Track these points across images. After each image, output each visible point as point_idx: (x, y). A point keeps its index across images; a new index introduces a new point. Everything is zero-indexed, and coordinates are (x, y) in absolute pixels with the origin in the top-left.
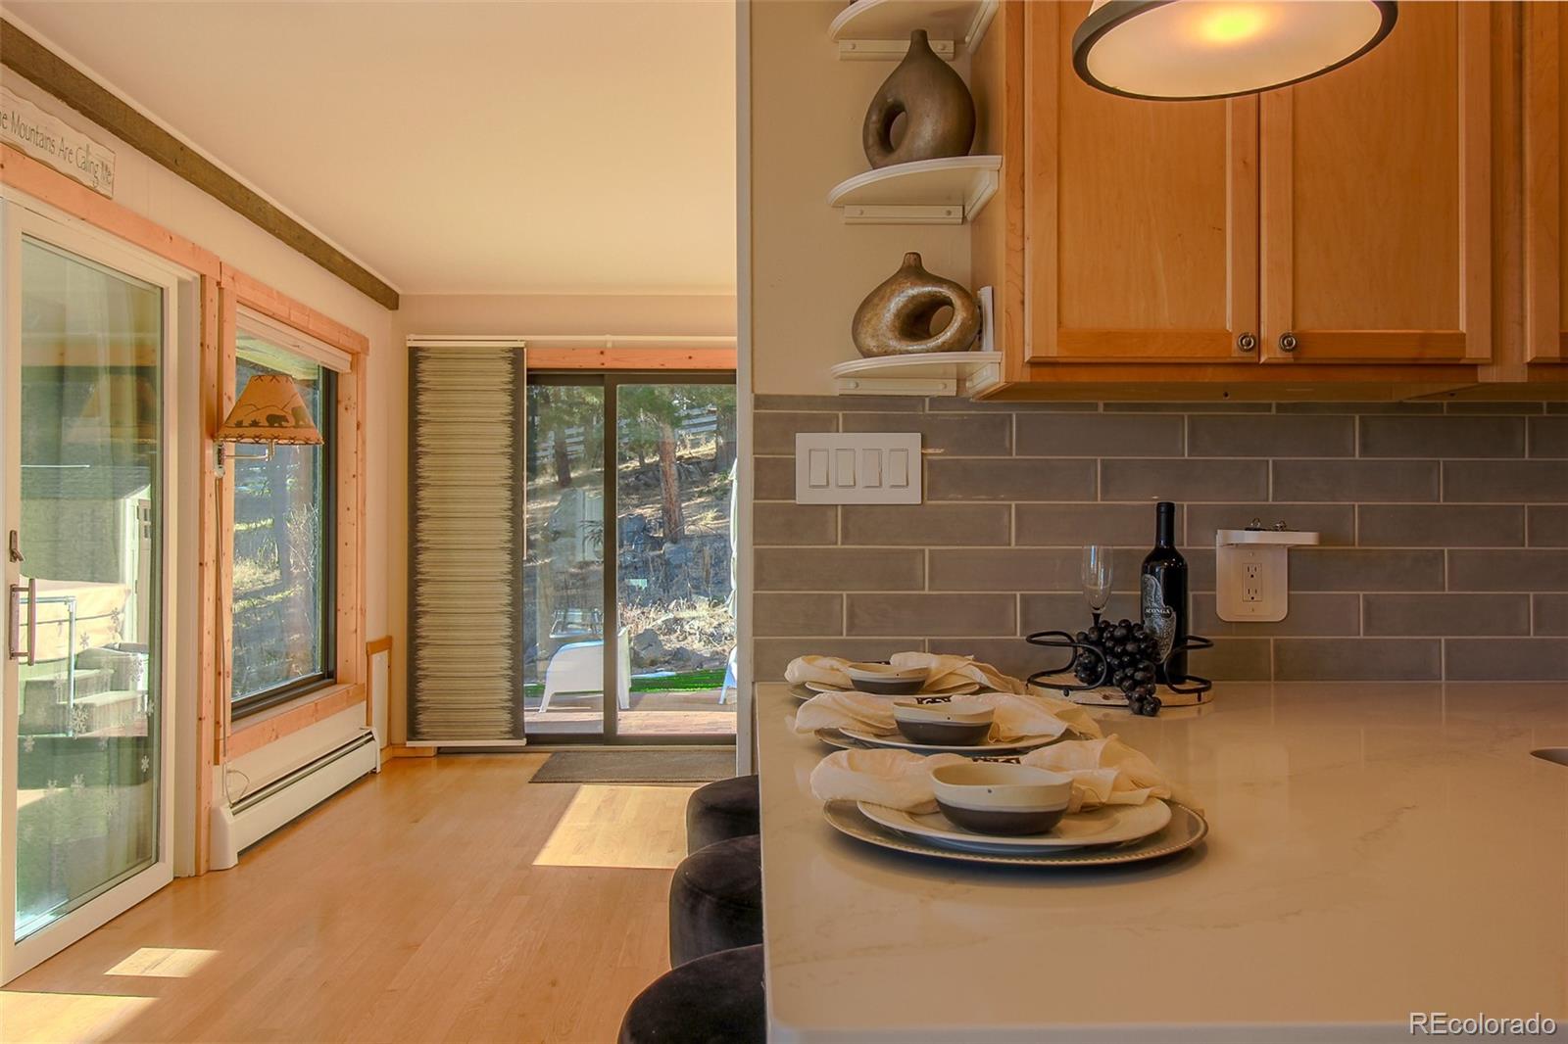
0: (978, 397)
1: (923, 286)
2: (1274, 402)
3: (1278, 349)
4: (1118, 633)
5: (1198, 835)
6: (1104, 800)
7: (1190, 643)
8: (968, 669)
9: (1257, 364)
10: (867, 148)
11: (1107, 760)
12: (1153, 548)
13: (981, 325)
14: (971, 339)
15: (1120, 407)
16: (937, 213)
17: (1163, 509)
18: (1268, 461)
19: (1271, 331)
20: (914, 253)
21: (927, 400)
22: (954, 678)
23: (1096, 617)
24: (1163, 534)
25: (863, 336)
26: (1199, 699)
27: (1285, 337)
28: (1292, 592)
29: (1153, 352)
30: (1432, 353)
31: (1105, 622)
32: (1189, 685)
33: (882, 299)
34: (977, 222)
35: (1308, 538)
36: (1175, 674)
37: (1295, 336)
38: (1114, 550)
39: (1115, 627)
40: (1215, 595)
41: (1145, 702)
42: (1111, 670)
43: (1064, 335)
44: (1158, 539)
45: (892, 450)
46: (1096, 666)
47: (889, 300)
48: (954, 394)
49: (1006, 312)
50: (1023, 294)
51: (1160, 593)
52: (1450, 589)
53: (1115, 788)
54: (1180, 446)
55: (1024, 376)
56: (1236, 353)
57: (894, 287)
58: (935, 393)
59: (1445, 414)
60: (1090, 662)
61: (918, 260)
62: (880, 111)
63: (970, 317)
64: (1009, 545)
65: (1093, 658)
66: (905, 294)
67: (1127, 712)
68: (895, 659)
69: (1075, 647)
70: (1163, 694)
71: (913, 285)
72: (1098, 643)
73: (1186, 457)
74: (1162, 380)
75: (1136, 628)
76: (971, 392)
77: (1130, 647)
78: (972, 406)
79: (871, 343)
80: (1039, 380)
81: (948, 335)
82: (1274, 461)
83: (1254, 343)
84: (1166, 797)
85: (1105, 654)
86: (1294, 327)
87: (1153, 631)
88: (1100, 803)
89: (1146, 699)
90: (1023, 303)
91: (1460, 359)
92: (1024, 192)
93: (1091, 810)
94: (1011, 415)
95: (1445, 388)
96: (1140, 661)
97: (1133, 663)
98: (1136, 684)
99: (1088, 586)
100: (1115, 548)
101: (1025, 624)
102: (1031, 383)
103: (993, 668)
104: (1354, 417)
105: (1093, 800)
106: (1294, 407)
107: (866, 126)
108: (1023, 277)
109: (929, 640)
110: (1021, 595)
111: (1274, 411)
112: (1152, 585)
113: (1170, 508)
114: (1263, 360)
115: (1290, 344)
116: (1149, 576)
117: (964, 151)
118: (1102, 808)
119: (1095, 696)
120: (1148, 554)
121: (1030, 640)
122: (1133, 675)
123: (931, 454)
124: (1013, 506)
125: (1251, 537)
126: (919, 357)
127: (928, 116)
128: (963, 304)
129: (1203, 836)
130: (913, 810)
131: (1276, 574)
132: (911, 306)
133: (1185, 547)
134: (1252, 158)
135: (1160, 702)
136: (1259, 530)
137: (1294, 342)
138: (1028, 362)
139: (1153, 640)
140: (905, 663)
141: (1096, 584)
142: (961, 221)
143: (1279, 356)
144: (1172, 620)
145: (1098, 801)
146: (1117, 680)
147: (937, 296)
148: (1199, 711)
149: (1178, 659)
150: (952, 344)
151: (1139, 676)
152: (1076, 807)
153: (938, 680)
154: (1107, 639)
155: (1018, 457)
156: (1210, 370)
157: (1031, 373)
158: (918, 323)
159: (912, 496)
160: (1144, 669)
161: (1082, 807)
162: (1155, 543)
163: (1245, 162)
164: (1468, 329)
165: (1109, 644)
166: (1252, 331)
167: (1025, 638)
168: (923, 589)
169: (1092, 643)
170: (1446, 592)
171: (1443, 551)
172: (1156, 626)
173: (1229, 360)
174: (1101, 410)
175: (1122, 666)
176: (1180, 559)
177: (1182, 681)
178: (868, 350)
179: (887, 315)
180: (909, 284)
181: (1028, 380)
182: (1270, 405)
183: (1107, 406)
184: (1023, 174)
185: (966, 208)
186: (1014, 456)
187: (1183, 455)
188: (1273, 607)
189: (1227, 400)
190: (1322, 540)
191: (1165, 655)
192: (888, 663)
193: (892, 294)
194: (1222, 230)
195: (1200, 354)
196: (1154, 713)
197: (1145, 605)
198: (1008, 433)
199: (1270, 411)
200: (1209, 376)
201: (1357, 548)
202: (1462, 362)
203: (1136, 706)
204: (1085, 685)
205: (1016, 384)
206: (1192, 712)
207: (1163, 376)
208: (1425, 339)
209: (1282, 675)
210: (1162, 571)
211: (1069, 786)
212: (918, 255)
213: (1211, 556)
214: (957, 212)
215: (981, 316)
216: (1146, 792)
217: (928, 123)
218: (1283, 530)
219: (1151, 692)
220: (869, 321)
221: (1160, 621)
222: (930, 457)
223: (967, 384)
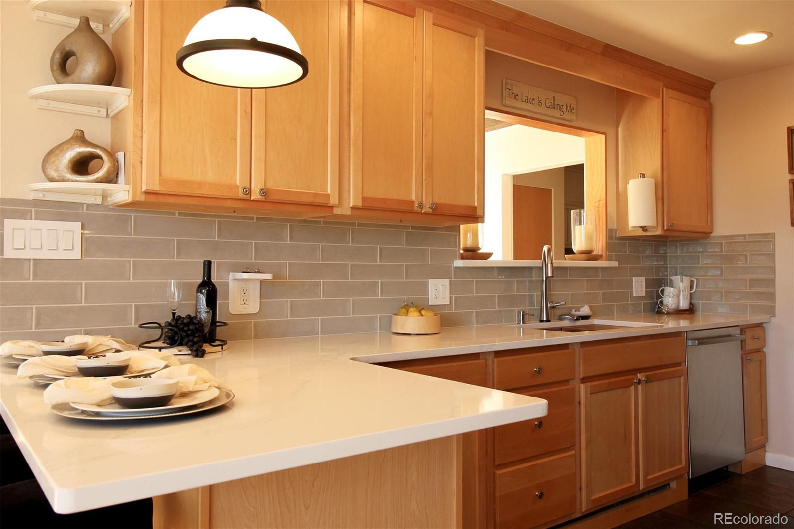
0: (114, 206)
1: (86, 148)
2: (255, 217)
3: (258, 194)
4: (185, 321)
5: (230, 399)
6: (190, 389)
7: (218, 324)
8: (108, 342)
9: (249, 200)
10: (52, 71)
11: (191, 373)
12: (202, 281)
13: (118, 171)
14: (111, 178)
15: (186, 215)
16: (93, 110)
17: (206, 263)
18: (252, 242)
19: (256, 188)
20: (80, 130)
21: (85, 206)
22: (101, 347)
23: (174, 314)
24: (206, 275)
25: (49, 170)
26: (222, 349)
27: (261, 189)
28: (261, 300)
29: (204, 192)
30: (318, 201)
31: (179, 316)
32: (217, 343)
33: (61, 151)
34: (116, 119)
35: (269, 276)
36: (211, 339)
37: (265, 189)
38: (183, 283)
39: (184, 318)
40: (228, 303)
41: (199, 351)
42: (182, 339)
43: (162, 181)
44: (204, 277)
45: (64, 230)
46: (174, 337)
47: (66, 153)
48: (101, 203)
49: (133, 166)
50: (142, 158)
51: (205, 302)
52: (323, 297)
53: (195, 384)
54: (214, 234)
55: (142, 198)
56: (241, 195)
57: (68, 146)
58: (90, 203)
59: (322, 225)
60: (172, 335)
61: (82, 134)
62: (61, 53)
63: (112, 166)
64: (129, 280)
65: (173, 333)
66: (75, 150)
67: (190, 357)
68: (67, 340)
69: (162, 329)
70: (207, 348)
71: (80, 146)
72: (175, 326)
73: (216, 239)
74: (208, 204)
75: (194, 318)
76: (110, 203)
77: (191, 327)
78: (110, 210)
79: (54, 174)
80: (149, 200)
81: (100, 174)
82: (255, 242)
83: (248, 191)
84: (217, 385)
85: (179, 330)
86: (265, 186)
87: (201, 319)
88: (188, 391)
89: (199, 350)
90: (142, 163)
91: (328, 204)
92: (143, 109)
93: (184, 395)
94: (131, 216)
95: (322, 215)
96: (196, 333)
97: (193, 335)
98: (194, 343)
99: (170, 300)
100: (183, 281)
101: (137, 319)
102: (145, 202)
103: (121, 340)
104: (287, 225)
105: (185, 390)
106: (264, 219)
107: (52, 59)
108: (142, 150)
109: (84, 330)
110: (135, 305)
111: (255, 221)
112: (201, 298)
113: (210, 263)
114: (252, 198)
115: (263, 193)
116: (199, 294)
117: (109, 83)
118: (189, 393)
119: (175, 350)
120: (200, 283)
121: (141, 326)
122: (192, 340)
123: (86, 233)
124: (132, 261)
125: (245, 276)
126: (82, 183)
127: (90, 62)
128: (108, 159)
129: (232, 399)
130: (99, 404)
131: (254, 292)
132: (78, 157)
133: (215, 281)
134: (248, 110)
135: (205, 351)
136: (248, 273)
137: (264, 192)
138: (144, 191)
139: (201, 323)
140: (73, 341)
141: (173, 298)
142: (105, 116)
143: (259, 198)
144: (210, 314)
145: (187, 390)
146: (185, 343)
147: (93, 154)
148: (222, 354)
149: (213, 332)
150: (102, 179)
151: (195, 340)
152: (178, 394)
153: (93, 348)
154: (180, 324)
155: (134, 237)
156: (229, 201)
157: (145, 197)
158: (82, 166)
159: (76, 254)
160: (198, 337)
161: (180, 394)
162: (202, 278)
163: (245, 112)
164: (330, 192)
165: (181, 326)
166: (248, 186)
167: (138, 326)
168: (81, 303)
169: (173, 326)
170: (321, 299)
171: (320, 282)
172: (202, 317)
173: (238, 198)
174: (177, 215)
175: (187, 336)
176: (214, 286)
177: (214, 342)
178: (53, 178)
179: (65, 160)
180: (77, 146)
181: (144, 200)
182: (253, 217)
183: (180, 214)
184: (143, 100)
185: (109, 110)
186: (133, 236)
187: (215, 238)
188: (253, 307)
189: (235, 215)
190: (274, 278)
191: (207, 330)
192: (63, 342)
193: (68, 149)
194: (235, 140)
195: (225, 194)
196: (202, 356)
197: (197, 307)
198: (130, 225)
199: (253, 220)
200: (229, 204)
201: (288, 280)
202: (328, 205)
203: (195, 353)
204: (169, 346)
205: (138, 201)
206: (219, 355)
207: (208, 203)
208: (315, 195)
209: (256, 337)
210: (206, 292)
211: (177, 383)
212: (83, 131)
213: (227, 285)
214: (104, 111)
215: (118, 165)
216: (209, 384)
217: (91, 65)
218: (258, 273)
219: (201, 347)
220: (53, 162)
221: (204, 314)
222: (86, 235)
223: (109, 199)
